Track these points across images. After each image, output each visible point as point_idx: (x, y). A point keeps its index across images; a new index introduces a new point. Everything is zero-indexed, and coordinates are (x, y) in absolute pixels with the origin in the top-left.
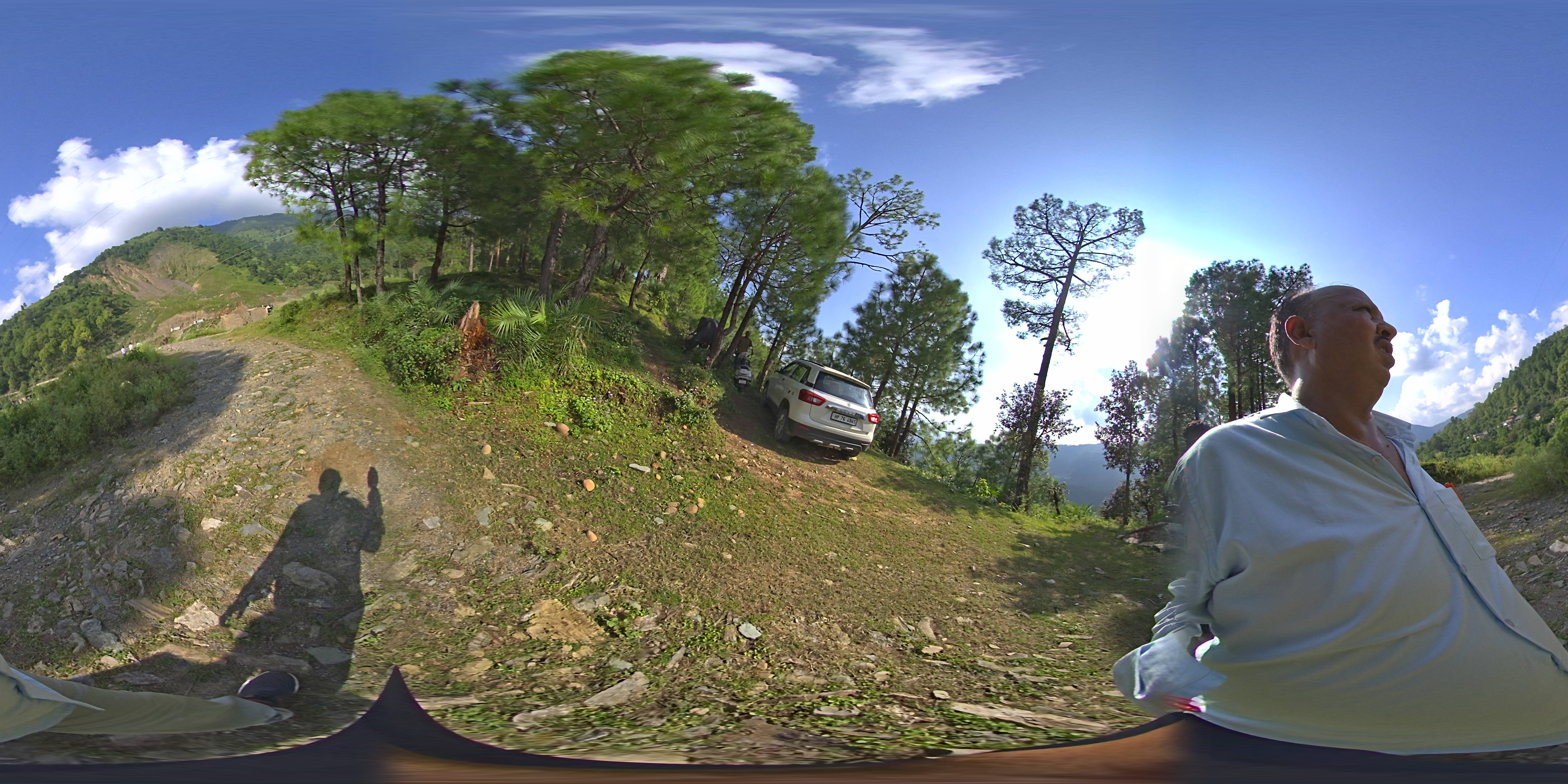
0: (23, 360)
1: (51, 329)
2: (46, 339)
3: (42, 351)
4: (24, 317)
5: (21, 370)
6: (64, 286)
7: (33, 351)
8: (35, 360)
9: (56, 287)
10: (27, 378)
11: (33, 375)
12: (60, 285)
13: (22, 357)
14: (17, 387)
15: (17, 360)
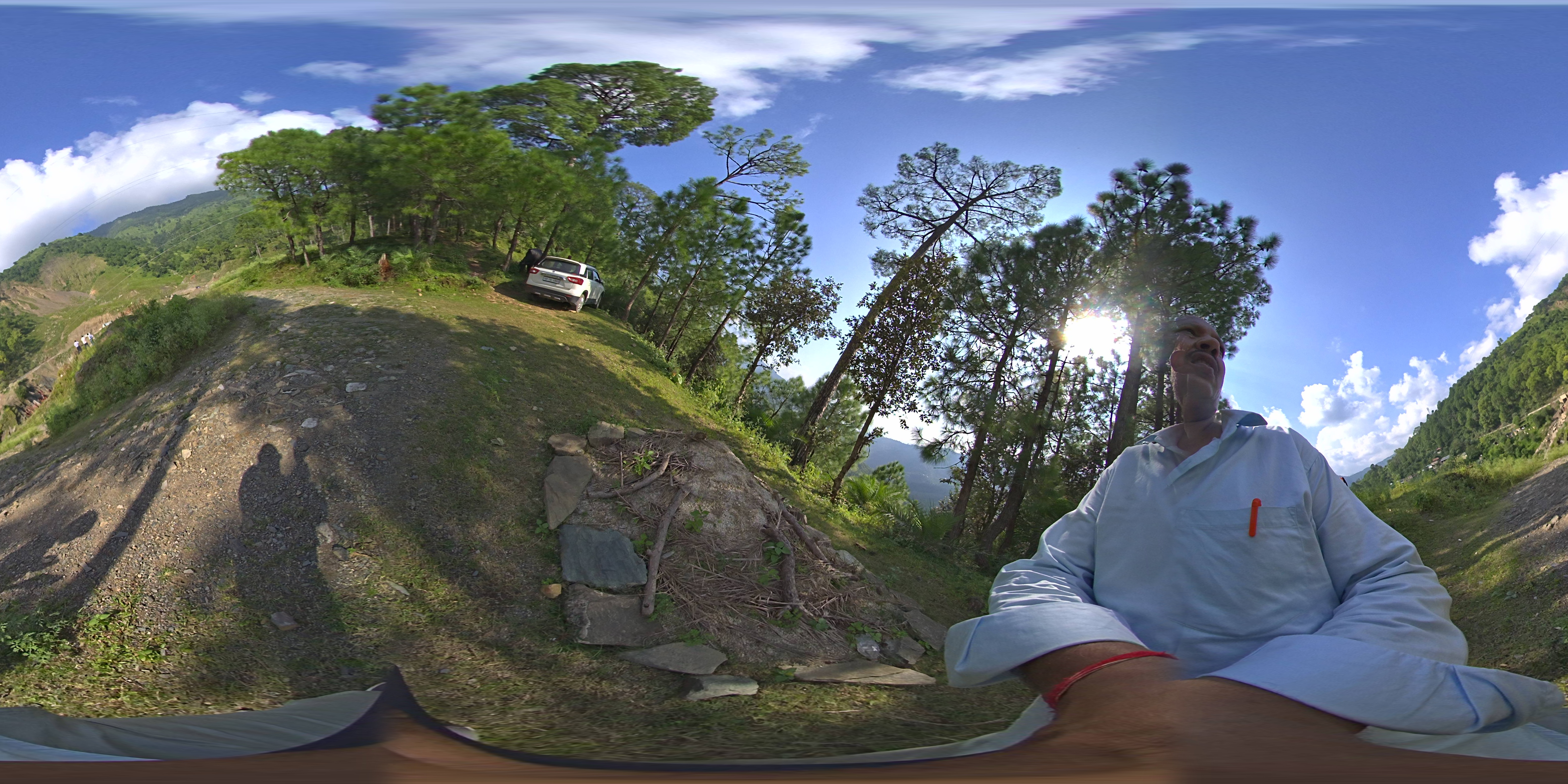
0: (1511, 392)
1: (1533, 359)
2: (1531, 368)
3: (1529, 381)
4: (1503, 352)
5: (1510, 403)
6: (1535, 316)
7: (1519, 383)
8: (1523, 390)
9: (1527, 318)
10: (1517, 410)
11: (1523, 405)
12: (1531, 315)
13: (1509, 388)
14: (1509, 420)
15: (1504, 394)
